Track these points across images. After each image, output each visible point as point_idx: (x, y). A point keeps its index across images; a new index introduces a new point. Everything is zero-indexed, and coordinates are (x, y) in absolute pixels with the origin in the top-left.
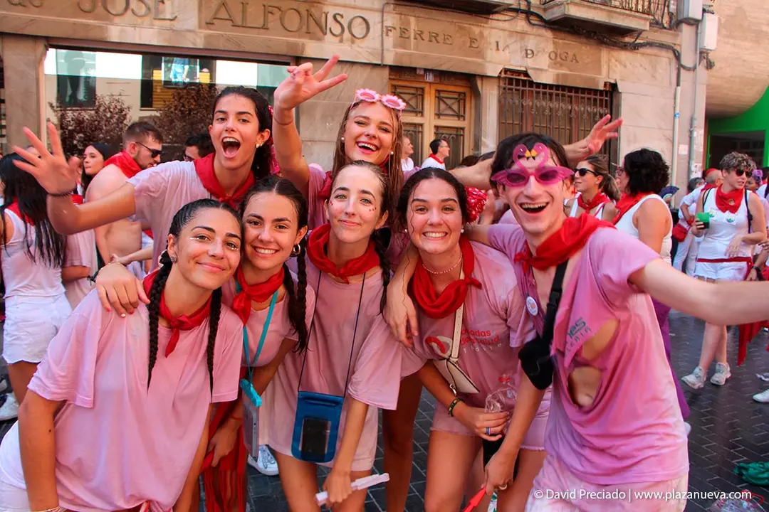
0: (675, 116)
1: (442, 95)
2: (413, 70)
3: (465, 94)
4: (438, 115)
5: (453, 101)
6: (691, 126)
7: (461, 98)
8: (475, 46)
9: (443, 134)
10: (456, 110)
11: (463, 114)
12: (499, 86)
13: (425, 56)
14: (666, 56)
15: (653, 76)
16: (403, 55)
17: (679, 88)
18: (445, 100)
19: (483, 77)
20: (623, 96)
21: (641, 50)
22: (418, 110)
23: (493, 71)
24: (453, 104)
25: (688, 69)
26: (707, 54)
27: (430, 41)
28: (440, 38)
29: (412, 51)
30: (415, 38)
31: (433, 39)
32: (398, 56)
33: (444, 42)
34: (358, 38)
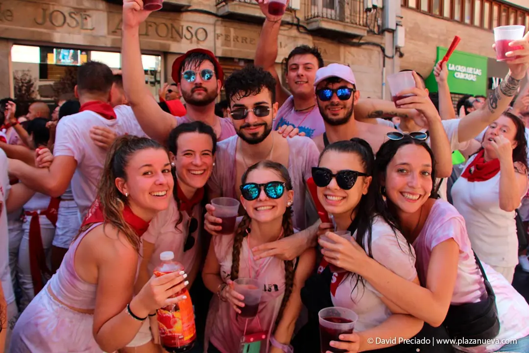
0: (383, 84)
2: (231, 59)
12: (282, 68)
13: (240, 51)
14: (376, 51)
15: (370, 62)
16: (227, 50)
17: (385, 69)
21: (364, 47)
25: (389, 57)
26: (400, 49)
27: (242, 42)
28: (248, 40)
29: (232, 48)
30: (234, 41)
31: (244, 41)
32: (224, 51)
33: (251, 43)
34: (201, 41)
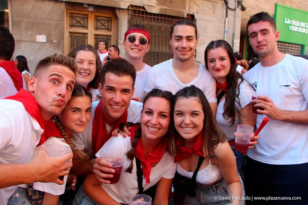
0: (225, 32)
1: (99, 18)
3: (111, 18)
4: (97, 29)
5: (105, 21)
6: (233, 37)
7: (109, 20)
9: (99, 38)
10: (107, 26)
11: (110, 28)
12: (128, 14)
15: (214, 12)
17: (227, 19)
18: (100, 21)
19: (120, 9)
20: (198, 21)
22: (84, 26)
23: (125, 6)
24: (105, 23)
25: (232, 10)
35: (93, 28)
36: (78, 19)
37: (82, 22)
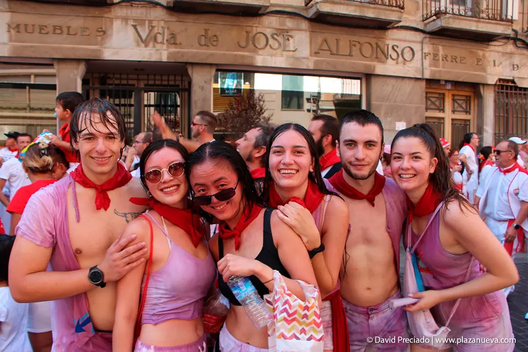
1: (456, 98)
2: (438, 81)
3: (470, 96)
4: (454, 112)
5: (462, 101)
7: (468, 100)
8: (480, 63)
9: (456, 124)
10: (465, 108)
11: (468, 110)
12: (495, 91)
13: (448, 72)
16: (435, 72)
18: (458, 101)
19: (484, 85)
22: (440, 108)
23: (492, 80)
27: (452, 62)
28: (458, 60)
29: (441, 69)
30: (443, 60)
31: (454, 60)
32: (432, 72)
33: (461, 63)
34: (408, 61)
35: (450, 111)
36: (433, 100)
37: (437, 103)
